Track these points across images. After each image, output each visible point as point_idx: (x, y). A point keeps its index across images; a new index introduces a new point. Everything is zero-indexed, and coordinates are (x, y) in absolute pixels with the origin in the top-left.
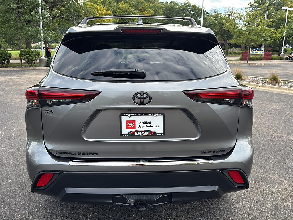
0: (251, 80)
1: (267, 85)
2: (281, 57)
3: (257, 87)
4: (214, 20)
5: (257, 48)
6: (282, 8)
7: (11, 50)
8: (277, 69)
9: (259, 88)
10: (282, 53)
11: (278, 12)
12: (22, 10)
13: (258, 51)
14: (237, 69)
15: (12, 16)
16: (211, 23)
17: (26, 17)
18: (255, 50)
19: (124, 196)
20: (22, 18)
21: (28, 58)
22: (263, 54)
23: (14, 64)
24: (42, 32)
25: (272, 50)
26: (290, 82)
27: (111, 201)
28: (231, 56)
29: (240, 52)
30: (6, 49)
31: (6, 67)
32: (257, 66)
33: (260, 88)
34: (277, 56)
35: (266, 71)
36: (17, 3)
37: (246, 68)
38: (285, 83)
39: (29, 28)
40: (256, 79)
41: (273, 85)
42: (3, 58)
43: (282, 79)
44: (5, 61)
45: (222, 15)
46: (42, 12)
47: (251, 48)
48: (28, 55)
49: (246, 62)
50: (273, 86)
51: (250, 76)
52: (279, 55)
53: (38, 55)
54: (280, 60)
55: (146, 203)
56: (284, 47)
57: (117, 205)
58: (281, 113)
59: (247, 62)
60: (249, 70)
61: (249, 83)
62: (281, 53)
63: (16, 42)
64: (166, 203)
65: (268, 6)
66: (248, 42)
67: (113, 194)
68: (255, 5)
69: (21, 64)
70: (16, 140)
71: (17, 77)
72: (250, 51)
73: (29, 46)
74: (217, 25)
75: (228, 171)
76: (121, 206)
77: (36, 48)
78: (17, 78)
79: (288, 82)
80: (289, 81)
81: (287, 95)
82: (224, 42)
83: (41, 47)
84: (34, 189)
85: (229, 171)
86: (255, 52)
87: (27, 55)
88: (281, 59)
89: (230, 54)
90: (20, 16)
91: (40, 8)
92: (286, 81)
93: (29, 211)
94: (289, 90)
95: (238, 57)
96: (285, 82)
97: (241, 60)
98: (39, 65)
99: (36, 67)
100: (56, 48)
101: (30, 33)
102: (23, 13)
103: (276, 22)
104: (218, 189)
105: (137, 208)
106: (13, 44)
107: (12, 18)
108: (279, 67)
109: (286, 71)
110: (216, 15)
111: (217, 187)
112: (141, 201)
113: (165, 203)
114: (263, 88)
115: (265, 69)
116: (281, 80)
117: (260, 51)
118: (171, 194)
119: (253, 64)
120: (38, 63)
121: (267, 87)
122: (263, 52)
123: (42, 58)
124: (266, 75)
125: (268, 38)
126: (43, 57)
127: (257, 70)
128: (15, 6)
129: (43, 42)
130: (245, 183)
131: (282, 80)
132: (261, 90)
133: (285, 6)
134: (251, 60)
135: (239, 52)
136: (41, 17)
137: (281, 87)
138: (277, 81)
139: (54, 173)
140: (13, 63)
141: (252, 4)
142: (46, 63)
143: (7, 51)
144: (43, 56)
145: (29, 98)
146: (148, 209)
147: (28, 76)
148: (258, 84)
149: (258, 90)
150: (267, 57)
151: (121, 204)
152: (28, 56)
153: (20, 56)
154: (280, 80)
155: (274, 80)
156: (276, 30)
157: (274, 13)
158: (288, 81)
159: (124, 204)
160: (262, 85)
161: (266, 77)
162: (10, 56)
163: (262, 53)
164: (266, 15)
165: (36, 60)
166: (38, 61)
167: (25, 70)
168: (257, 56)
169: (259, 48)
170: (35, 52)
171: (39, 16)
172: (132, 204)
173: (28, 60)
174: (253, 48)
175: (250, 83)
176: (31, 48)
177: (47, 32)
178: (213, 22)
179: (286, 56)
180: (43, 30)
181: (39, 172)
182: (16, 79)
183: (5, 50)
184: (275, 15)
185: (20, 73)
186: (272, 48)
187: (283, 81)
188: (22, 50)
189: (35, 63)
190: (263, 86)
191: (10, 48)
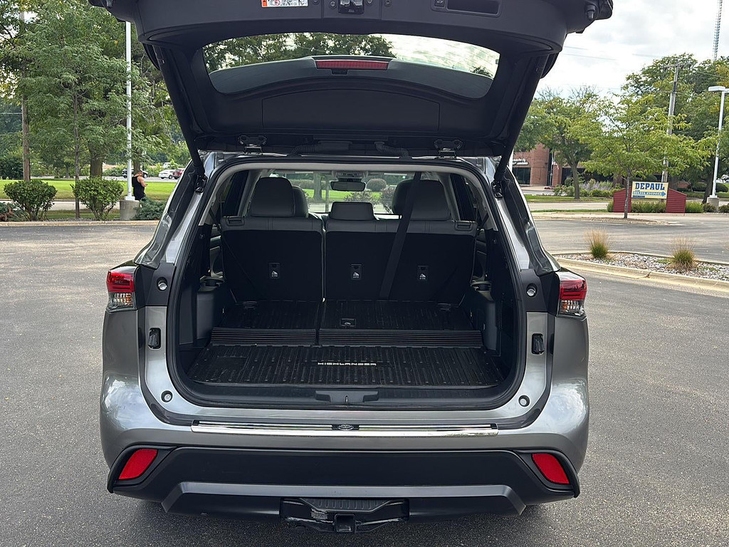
0: (628, 259)
1: (667, 273)
2: (711, 204)
3: (641, 277)
4: (544, 113)
5: (650, 183)
6: (711, 89)
7: (53, 177)
8: (697, 234)
9: (647, 279)
10: (713, 196)
11: (702, 97)
12: (86, 86)
13: (652, 191)
14: (596, 232)
15: (62, 102)
16: (537, 120)
17: (96, 104)
18: (645, 186)
19: (305, 501)
20: (85, 106)
21: (93, 199)
22: (665, 197)
23: (60, 211)
24: (129, 138)
25: (689, 187)
26: (724, 267)
27: (278, 513)
28: (587, 201)
29: (610, 191)
30: (40, 175)
31: (40, 220)
32: (648, 227)
33: (650, 279)
34: (700, 202)
35: (668, 239)
36: (76, 72)
37: (621, 230)
38: (711, 270)
39: (100, 129)
40: (641, 258)
41: (681, 273)
42: (35, 198)
43: (705, 258)
44: (38, 205)
45: (563, 101)
46: (132, 92)
47: (634, 183)
48: (94, 191)
49: (622, 216)
50: (680, 275)
51: (627, 250)
52: (704, 202)
53: (117, 191)
54: (707, 213)
55: (352, 517)
56: (716, 181)
57: (292, 521)
58: (692, 340)
59: (626, 217)
60: (626, 237)
61: (623, 267)
62: (711, 196)
63: (66, 160)
64: (397, 520)
65: (675, 83)
66: (627, 167)
67: (283, 498)
68: (644, 79)
69: (77, 214)
70: (67, 388)
71: (66, 243)
72: (634, 189)
73: (96, 171)
74: (552, 125)
75: (532, 454)
76: (299, 524)
77: (112, 174)
78: (66, 245)
79: (720, 266)
80: (722, 264)
81: (714, 297)
82: (569, 167)
83: (126, 172)
84: (115, 484)
85: (535, 453)
86: (646, 193)
87: (92, 192)
88: (709, 210)
89: (586, 195)
90: (80, 102)
91: (129, 83)
92: (715, 264)
93: (95, 542)
94: (718, 285)
95: (604, 205)
96: (711, 266)
97: (611, 210)
98: (120, 216)
99: (112, 221)
100: (160, 175)
101: (102, 141)
102: (88, 95)
103: (696, 120)
104: (510, 494)
105: (333, 527)
106: (59, 164)
107: (62, 105)
108: (703, 229)
109: (718, 241)
110: (550, 102)
111: (508, 488)
112: (341, 513)
113: (394, 520)
114: (656, 280)
115: (667, 235)
116: (704, 262)
117: (658, 191)
118: (407, 500)
119: (639, 220)
120: (116, 211)
121: (666, 277)
122: (665, 191)
123: (127, 198)
124: (665, 248)
125: (676, 159)
126: (130, 198)
127: (647, 236)
128: (71, 77)
129: (130, 162)
130: (570, 484)
131: (706, 263)
132: (651, 285)
133: (718, 83)
134: (634, 212)
135: (606, 191)
136: (130, 103)
137: (700, 278)
138: (691, 263)
139: (158, 449)
140: (58, 209)
141: (638, 77)
142: (137, 210)
143: (45, 182)
144: (131, 194)
145: (114, 288)
146: (356, 532)
147: (93, 241)
148: (646, 270)
149: (642, 284)
150: (674, 205)
151: (299, 519)
152: (95, 195)
153: (76, 193)
154: (701, 262)
155: (684, 262)
156: (693, 141)
157: (690, 99)
158: (718, 264)
159: (304, 520)
160: (654, 272)
161: (667, 254)
162: (51, 194)
163: (663, 194)
164: (672, 103)
165: (113, 203)
166: (117, 206)
167: (85, 227)
168: (650, 202)
169: (655, 183)
170: (112, 183)
171: (125, 101)
172: (323, 519)
173: (94, 202)
174: (640, 183)
175: (625, 267)
176: (102, 174)
177: (142, 137)
178: (543, 118)
179: (722, 204)
180: (133, 135)
181: (126, 446)
182: (66, 247)
183: (38, 178)
184: (695, 104)
185: (74, 234)
186: (688, 183)
187: (709, 263)
188: (81, 178)
189: (109, 210)
190: (657, 276)
191: (51, 174)
